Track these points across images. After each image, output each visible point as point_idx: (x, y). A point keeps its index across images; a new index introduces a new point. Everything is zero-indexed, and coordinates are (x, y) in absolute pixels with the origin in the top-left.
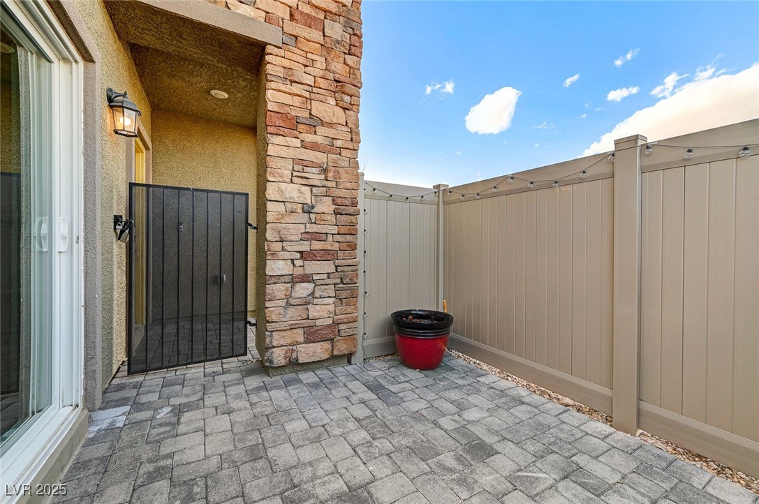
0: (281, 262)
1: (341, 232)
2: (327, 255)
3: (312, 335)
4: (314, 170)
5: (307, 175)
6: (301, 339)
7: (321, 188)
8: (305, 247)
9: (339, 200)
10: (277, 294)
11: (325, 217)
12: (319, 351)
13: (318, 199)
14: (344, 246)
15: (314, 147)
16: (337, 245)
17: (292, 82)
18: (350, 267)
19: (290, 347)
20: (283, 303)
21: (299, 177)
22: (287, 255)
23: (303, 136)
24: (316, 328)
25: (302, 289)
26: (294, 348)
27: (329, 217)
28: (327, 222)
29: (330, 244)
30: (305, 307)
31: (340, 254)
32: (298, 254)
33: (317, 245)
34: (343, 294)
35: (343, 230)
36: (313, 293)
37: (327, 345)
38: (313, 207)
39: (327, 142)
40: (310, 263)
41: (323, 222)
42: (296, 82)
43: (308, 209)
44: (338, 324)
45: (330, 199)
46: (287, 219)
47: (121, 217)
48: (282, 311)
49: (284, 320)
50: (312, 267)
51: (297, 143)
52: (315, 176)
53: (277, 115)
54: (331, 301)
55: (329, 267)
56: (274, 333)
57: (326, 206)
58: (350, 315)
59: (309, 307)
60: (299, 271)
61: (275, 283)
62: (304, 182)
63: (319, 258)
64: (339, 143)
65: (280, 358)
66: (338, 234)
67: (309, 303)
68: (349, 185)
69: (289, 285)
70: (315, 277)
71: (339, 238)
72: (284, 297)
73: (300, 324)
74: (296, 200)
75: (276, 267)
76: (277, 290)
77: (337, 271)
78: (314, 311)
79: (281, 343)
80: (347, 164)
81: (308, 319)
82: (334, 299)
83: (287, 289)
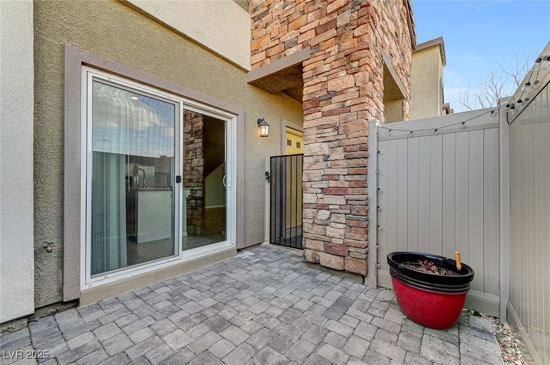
0: (309, 195)
1: (350, 173)
2: (339, 191)
3: (329, 249)
4: (329, 130)
5: (324, 135)
6: (322, 249)
7: (334, 142)
8: (324, 185)
9: (348, 148)
10: (308, 215)
11: (337, 163)
12: (334, 261)
13: (333, 150)
14: (353, 184)
15: (331, 113)
16: (348, 183)
17: (317, 75)
18: (358, 202)
19: (315, 252)
20: (311, 221)
21: (320, 137)
22: (312, 190)
23: (322, 109)
24: (331, 244)
25: (323, 214)
26: (318, 253)
27: (341, 162)
28: (339, 166)
29: (342, 183)
30: (324, 227)
31: (350, 191)
32: (320, 190)
33: (332, 184)
34: (352, 223)
35: (352, 171)
36: (329, 218)
37: (340, 260)
38: (329, 156)
39: (339, 105)
40: (327, 196)
41: (336, 167)
42: (319, 74)
43: (326, 158)
44: (349, 246)
45: (342, 148)
46: (314, 167)
47: (268, 172)
48: (311, 226)
49: (311, 232)
50: (329, 199)
51: (319, 114)
52: (330, 133)
53: (308, 102)
54: (342, 226)
55: (341, 200)
56: (307, 239)
57: (339, 154)
58: (357, 241)
59: (327, 227)
60: (320, 202)
61: (308, 208)
62: (323, 140)
63: (334, 194)
64: (348, 103)
65: (309, 257)
66: (349, 175)
67: (327, 225)
68: (356, 134)
69: (315, 210)
70: (331, 207)
71: (348, 178)
72: (312, 218)
73: (321, 238)
74: (319, 153)
75: (308, 198)
76: (308, 212)
77: (347, 204)
78: (330, 231)
79: (310, 247)
80: (355, 117)
81: (325, 236)
82: (345, 226)
83: (313, 213)
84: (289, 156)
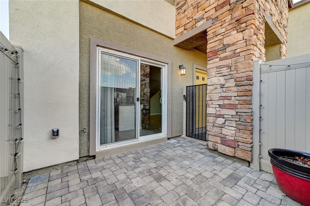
0: (211, 108)
1: (239, 95)
2: (231, 107)
3: (224, 142)
4: (224, 69)
5: (221, 72)
6: (219, 142)
7: (228, 76)
8: (221, 103)
9: (238, 79)
10: (210, 121)
11: (230, 89)
12: (228, 151)
13: (227, 81)
14: (241, 102)
15: (226, 58)
16: (238, 101)
17: (216, 36)
18: (245, 113)
19: (215, 143)
20: (212, 125)
21: (218, 73)
22: (213, 106)
23: (220, 56)
24: (225, 139)
25: (220, 120)
26: (216, 144)
27: (232, 88)
28: (232, 91)
29: (233, 101)
30: (221, 128)
31: (239, 106)
32: (218, 106)
33: (226, 102)
34: (240, 127)
35: (240, 94)
36: (224, 123)
37: (232, 150)
38: (224, 85)
39: (232, 53)
40: (223, 110)
41: (229, 91)
42: (218, 35)
43: (222, 86)
44: (238, 142)
45: (233, 79)
46: (214, 92)
48: (212, 128)
49: (212, 131)
50: (224, 111)
51: (218, 60)
52: (225, 71)
53: (210, 53)
54: (233, 128)
55: (233, 112)
56: (209, 135)
57: (231, 83)
58: (244, 139)
59: (222, 129)
60: (218, 113)
61: (210, 117)
62: (220, 75)
63: (227, 108)
64: (238, 51)
65: (211, 146)
66: (238, 96)
67: (223, 127)
68: (244, 70)
69: (215, 118)
70: (225, 116)
71: (238, 98)
72: (213, 122)
73: (219, 135)
74: (217, 83)
75: (210, 110)
76: (210, 119)
77: (237, 115)
78: (224, 131)
79: (211, 140)
80: (243, 59)
81: (222, 134)
82: (236, 129)
83: (213, 119)
84: (198, 85)
